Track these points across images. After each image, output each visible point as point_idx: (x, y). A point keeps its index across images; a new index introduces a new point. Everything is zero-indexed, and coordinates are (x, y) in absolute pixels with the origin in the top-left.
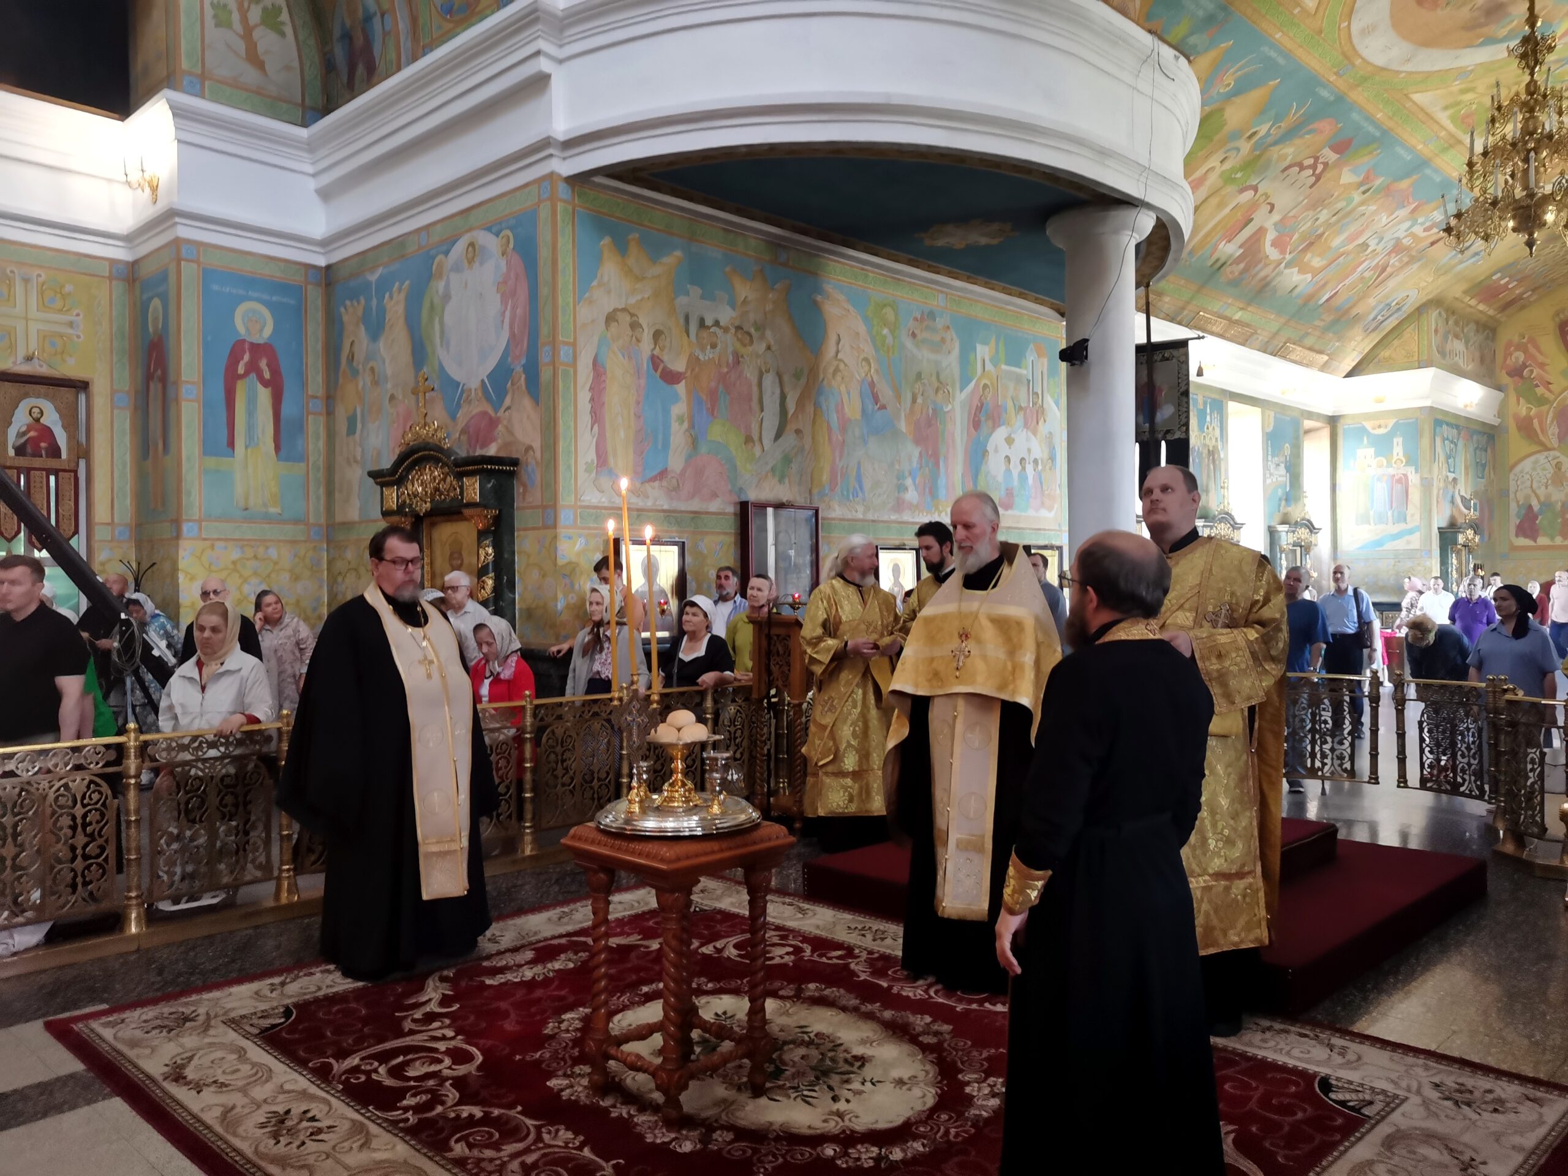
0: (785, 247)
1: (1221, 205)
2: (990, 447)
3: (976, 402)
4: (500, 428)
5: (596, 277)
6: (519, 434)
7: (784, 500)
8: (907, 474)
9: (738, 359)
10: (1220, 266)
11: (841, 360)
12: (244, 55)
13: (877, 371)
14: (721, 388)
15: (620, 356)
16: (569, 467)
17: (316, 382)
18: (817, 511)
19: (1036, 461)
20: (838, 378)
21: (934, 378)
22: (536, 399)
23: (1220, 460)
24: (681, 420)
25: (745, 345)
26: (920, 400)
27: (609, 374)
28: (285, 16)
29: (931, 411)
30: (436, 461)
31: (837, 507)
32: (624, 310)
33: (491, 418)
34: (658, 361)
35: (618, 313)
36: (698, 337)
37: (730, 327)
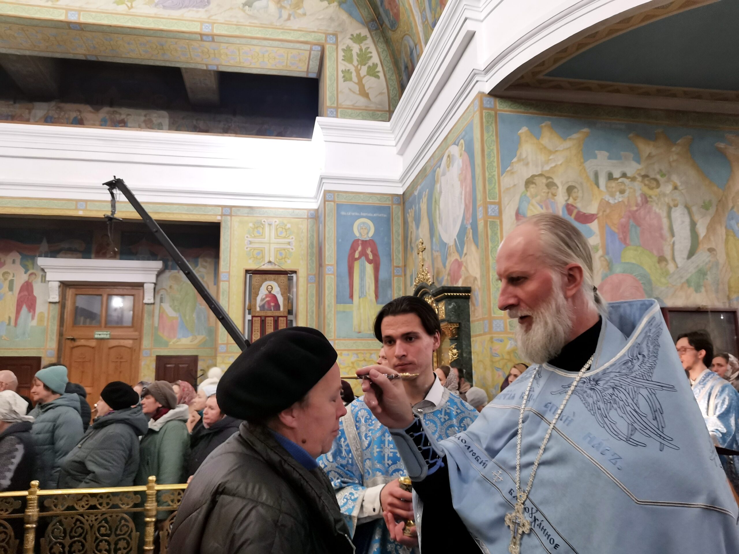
5: (516, 156)
6: (471, 270)
12: (358, 92)
14: (631, 222)
15: (539, 207)
17: (398, 258)
22: (477, 245)
24: (595, 249)
25: (652, 189)
28: (379, 68)
32: (541, 175)
33: (459, 263)
34: (572, 208)
35: (536, 178)
36: (606, 187)
37: (637, 176)
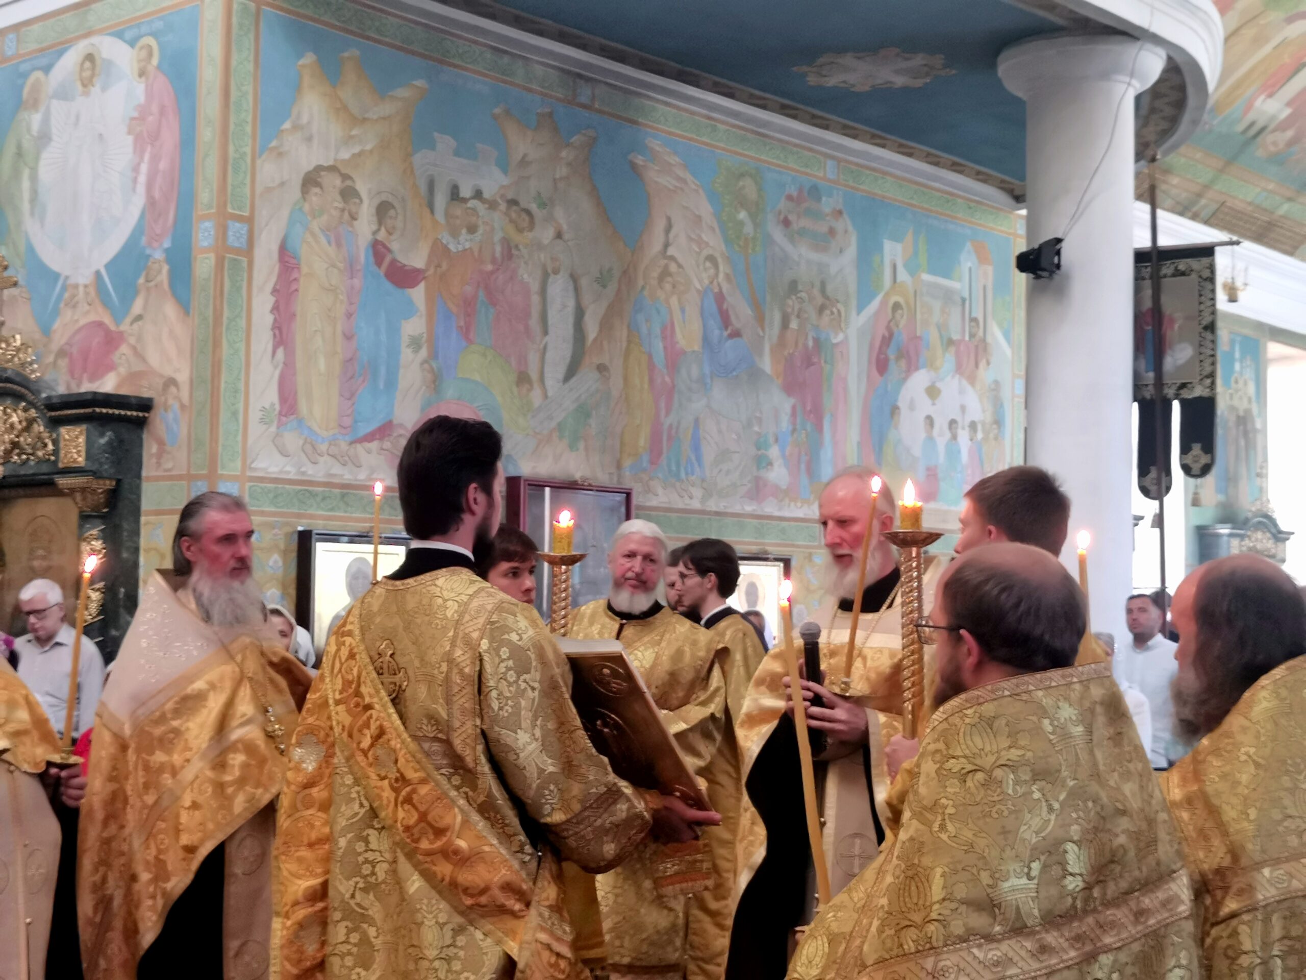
0: (588, 80)
1: (1259, 41)
2: (902, 403)
3: (882, 331)
4: (124, 349)
5: (289, 116)
6: (154, 359)
7: (578, 476)
8: (771, 440)
9: (509, 251)
10: (1259, 133)
11: (672, 258)
13: (728, 277)
14: (481, 294)
15: (323, 240)
16: (235, 414)
18: (628, 495)
19: (973, 426)
20: (668, 287)
21: (816, 292)
22: (185, 307)
23: (1255, 431)
24: (415, 344)
26: (794, 325)
27: (305, 269)
29: (811, 343)
30: (18, 397)
31: (660, 491)
32: (332, 169)
33: (108, 332)
34: (383, 250)
35: (323, 173)
36: (447, 215)
37: (500, 201)
